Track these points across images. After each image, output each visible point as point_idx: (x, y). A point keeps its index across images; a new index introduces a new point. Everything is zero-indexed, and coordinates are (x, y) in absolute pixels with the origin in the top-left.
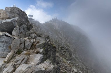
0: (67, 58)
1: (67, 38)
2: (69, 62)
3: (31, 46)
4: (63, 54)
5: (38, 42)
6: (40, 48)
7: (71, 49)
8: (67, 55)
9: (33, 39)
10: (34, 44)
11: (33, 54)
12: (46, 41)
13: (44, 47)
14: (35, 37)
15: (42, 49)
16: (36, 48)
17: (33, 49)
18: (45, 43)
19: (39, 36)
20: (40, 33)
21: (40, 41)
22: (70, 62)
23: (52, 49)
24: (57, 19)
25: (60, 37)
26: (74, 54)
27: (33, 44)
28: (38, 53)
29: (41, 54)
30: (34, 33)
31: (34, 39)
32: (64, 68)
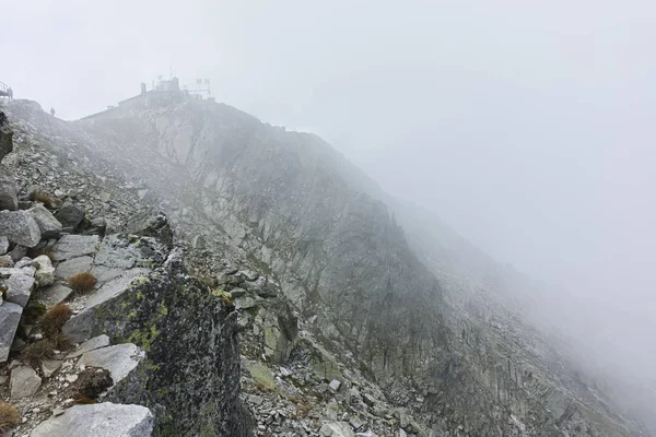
3: (20, 333)
6: (104, 339)
9: (32, 253)
10: (50, 304)
11: (47, 413)
12: (158, 262)
13: (141, 322)
14: (49, 237)
15: (132, 348)
16: (66, 346)
19: (82, 226)
20: (57, 193)
21: (100, 273)
23: (216, 330)
27: (31, 312)
28: (93, 389)
30: (33, 198)
31: (43, 259)
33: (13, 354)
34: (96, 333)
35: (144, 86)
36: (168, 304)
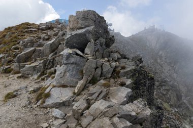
0: (171, 103)
1: (172, 65)
2: (175, 111)
3: (112, 73)
4: (164, 95)
5: (123, 68)
6: (126, 77)
7: (180, 87)
8: (172, 97)
9: (116, 61)
10: (118, 70)
11: (115, 86)
12: (138, 66)
13: (133, 76)
14: (118, 59)
15: (130, 80)
16: (119, 77)
17: (114, 79)
18: (134, 70)
19: (125, 58)
21: (127, 66)
22: (177, 110)
23: (148, 82)
24: (155, 27)
25: (159, 61)
26: (186, 96)
27: (114, 71)
28: (123, 84)
29: (127, 87)
30: (117, 52)
31: (117, 62)
32: (165, 120)
33: (111, 76)
34: (124, 76)
35: (145, 28)
36: (139, 74)
